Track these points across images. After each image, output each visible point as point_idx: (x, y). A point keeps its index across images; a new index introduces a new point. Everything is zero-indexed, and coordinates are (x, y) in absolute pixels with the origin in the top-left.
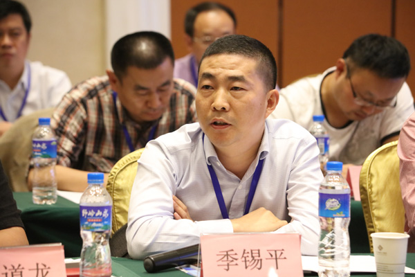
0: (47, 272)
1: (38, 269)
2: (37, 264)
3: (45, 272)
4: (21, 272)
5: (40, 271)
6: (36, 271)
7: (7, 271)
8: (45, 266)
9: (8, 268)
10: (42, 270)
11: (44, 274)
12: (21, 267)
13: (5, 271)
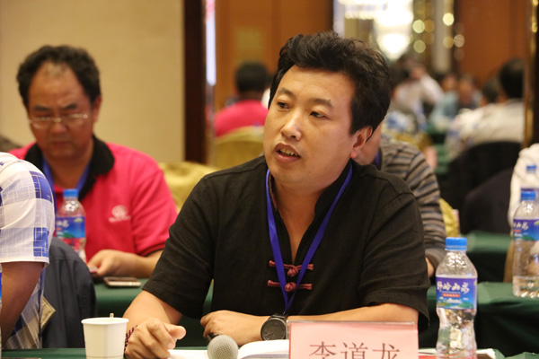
0: (396, 355)
1: (384, 351)
2: (384, 345)
3: (392, 354)
4: (364, 352)
5: (386, 353)
6: (381, 353)
7: (347, 349)
8: (393, 348)
9: (349, 346)
10: (389, 352)
11: (391, 357)
12: (363, 347)
13: (345, 349)
